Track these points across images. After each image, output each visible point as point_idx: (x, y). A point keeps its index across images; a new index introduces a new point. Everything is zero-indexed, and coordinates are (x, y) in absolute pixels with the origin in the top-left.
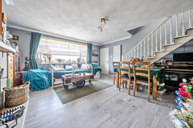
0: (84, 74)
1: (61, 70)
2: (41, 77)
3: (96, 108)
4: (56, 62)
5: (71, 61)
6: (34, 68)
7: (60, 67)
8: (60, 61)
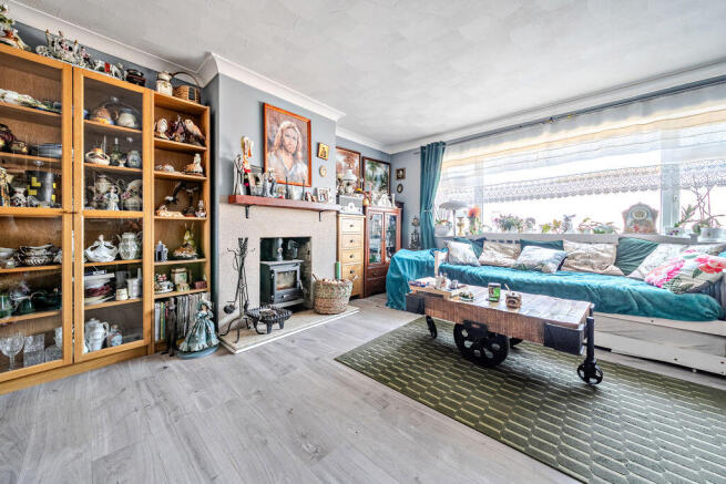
0: (513, 302)
1: (496, 265)
2: (399, 273)
3: (309, 447)
4: (497, 230)
5: (575, 224)
6: (426, 246)
7: (503, 250)
8: (507, 224)
